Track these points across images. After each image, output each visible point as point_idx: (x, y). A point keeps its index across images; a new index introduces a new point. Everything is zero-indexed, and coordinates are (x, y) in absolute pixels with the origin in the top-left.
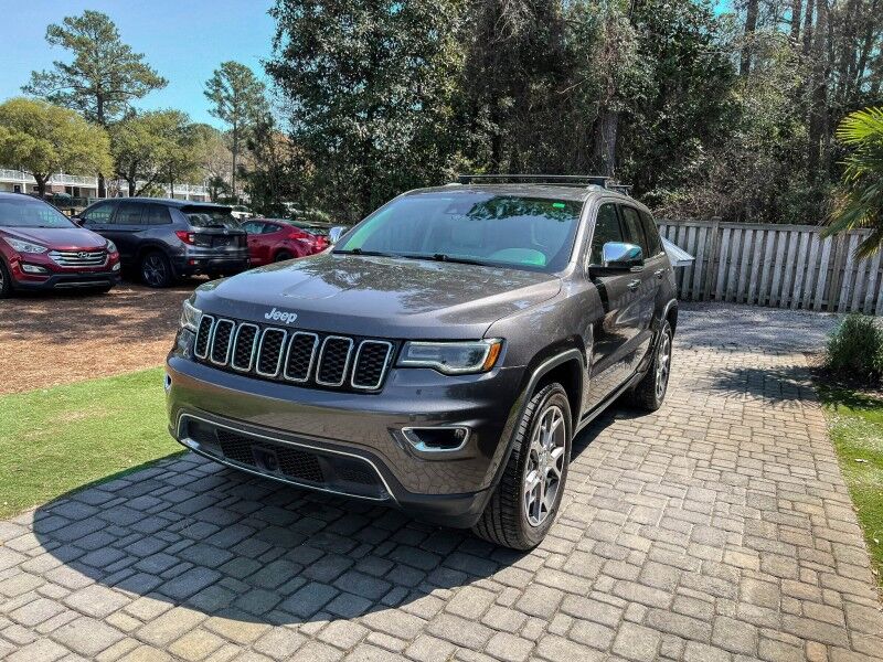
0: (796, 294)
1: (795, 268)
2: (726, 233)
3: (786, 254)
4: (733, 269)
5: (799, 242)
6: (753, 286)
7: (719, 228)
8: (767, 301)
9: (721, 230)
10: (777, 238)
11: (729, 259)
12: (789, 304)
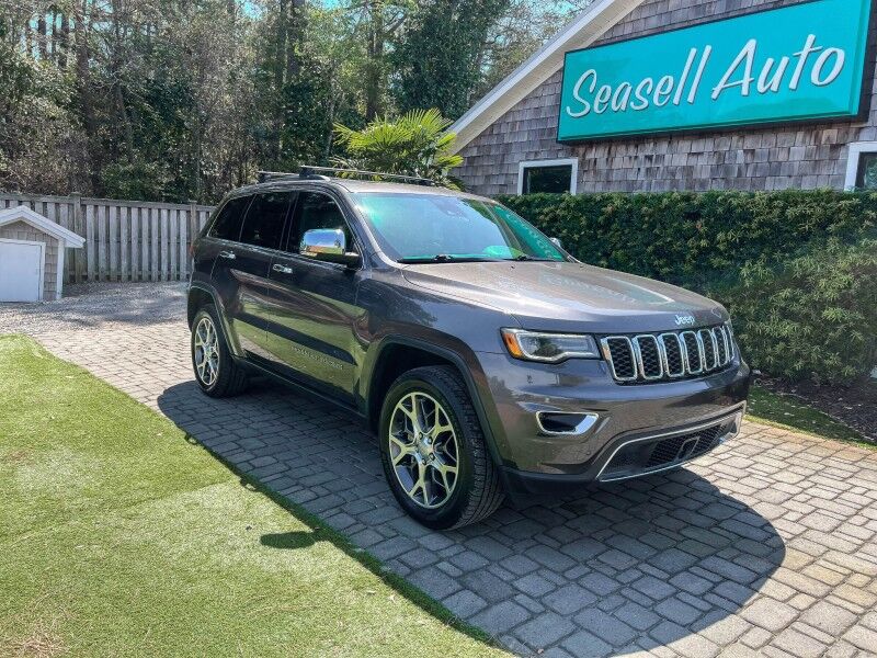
0: (164, 267)
1: (160, 243)
2: (90, 209)
3: (150, 230)
4: (102, 247)
5: (160, 217)
6: (124, 263)
7: (82, 205)
8: (140, 277)
9: (84, 206)
10: (140, 214)
11: (96, 236)
12: (159, 277)
